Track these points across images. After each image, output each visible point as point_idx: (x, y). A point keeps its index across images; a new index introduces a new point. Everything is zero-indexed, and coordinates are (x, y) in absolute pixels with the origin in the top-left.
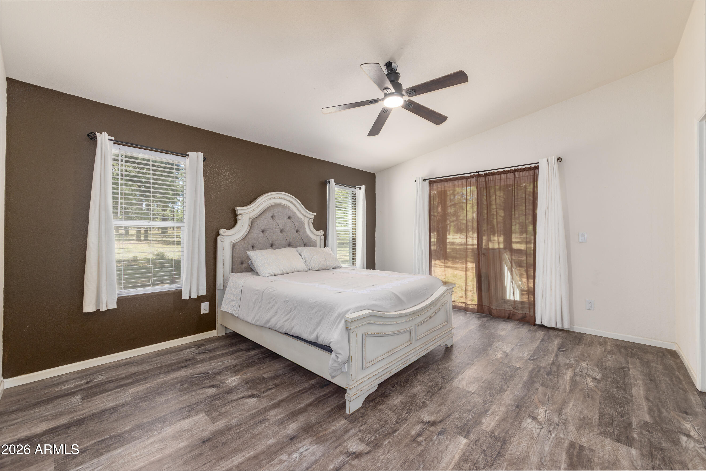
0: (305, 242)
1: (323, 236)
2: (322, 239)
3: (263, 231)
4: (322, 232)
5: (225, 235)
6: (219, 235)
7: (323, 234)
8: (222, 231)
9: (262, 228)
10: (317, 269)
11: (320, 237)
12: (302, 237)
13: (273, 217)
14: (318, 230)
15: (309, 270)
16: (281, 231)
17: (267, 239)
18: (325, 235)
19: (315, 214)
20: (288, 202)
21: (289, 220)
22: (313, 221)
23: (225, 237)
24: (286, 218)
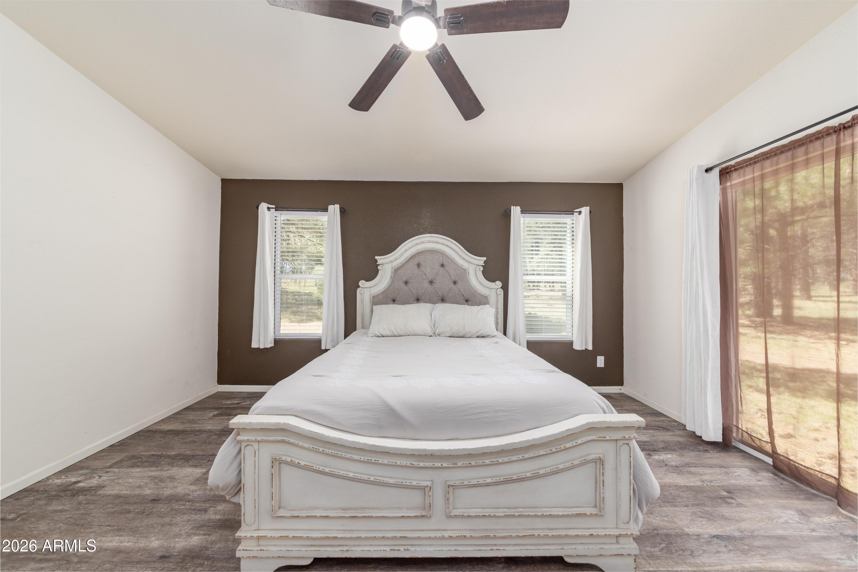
0: (467, 297)
1: (501, 290)
2: (499, 293)
3: (406, 283)
4: (499, 284)
5: (363, 287)
6: (359, 287)
7: (501, 286)
8: (362, 283)
9: (404, 279)
10: (449, 335)
11: (496, 290)
12: (461, 290)
13: (419, 265)
14: (493, 281)
15: (435, 334)
16: (431, 282)
17: (410, 292)
18: (505, 288)
19: (485, 259)
20: (442, 245)
21: (442, 269)
22: (482, 269)
23: (365, 289)
24: (437, 266)
